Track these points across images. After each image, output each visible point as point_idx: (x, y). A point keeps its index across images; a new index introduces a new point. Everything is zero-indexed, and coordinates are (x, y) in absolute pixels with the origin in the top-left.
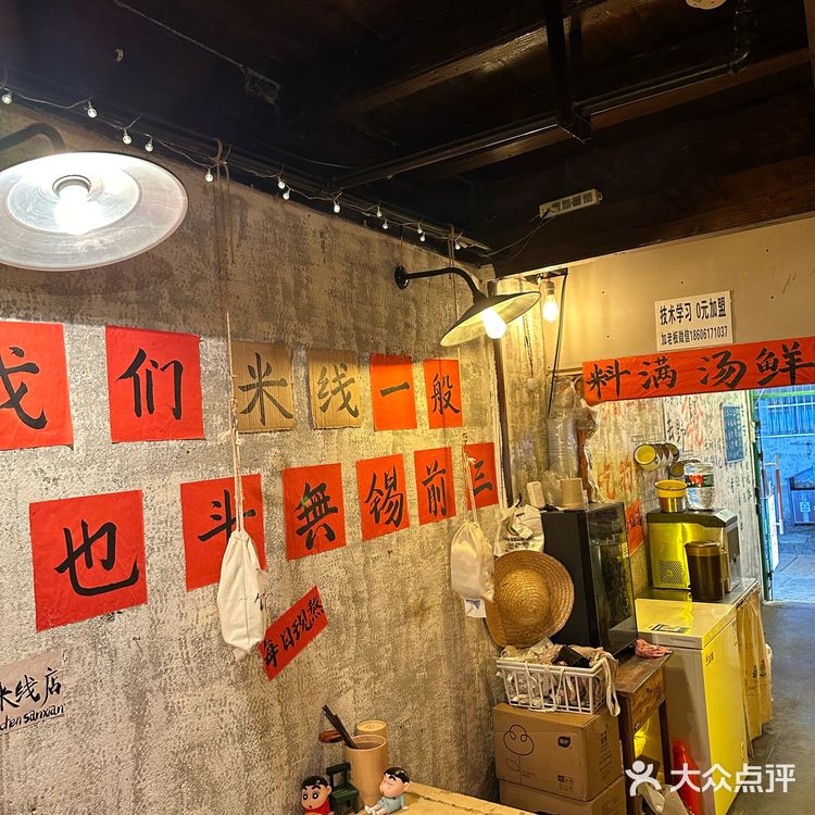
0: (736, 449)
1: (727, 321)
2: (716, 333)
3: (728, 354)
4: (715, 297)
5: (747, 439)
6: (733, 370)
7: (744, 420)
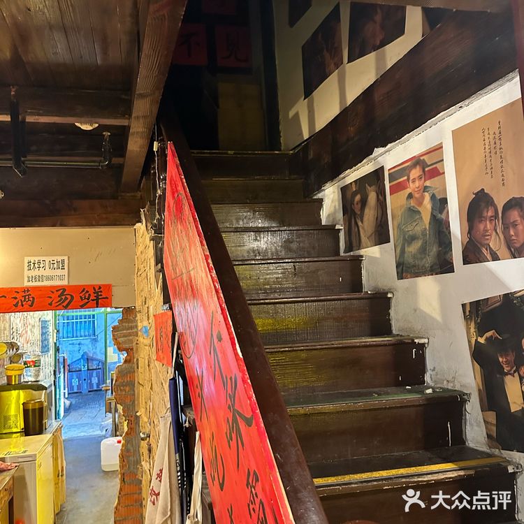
0: (46, 346)
1: (65, 272)
2: (59, 278)
3: (64, 290)
4: (60, 259)
5: (52, 340)
6: (66, 299)
7: (51, 328)
